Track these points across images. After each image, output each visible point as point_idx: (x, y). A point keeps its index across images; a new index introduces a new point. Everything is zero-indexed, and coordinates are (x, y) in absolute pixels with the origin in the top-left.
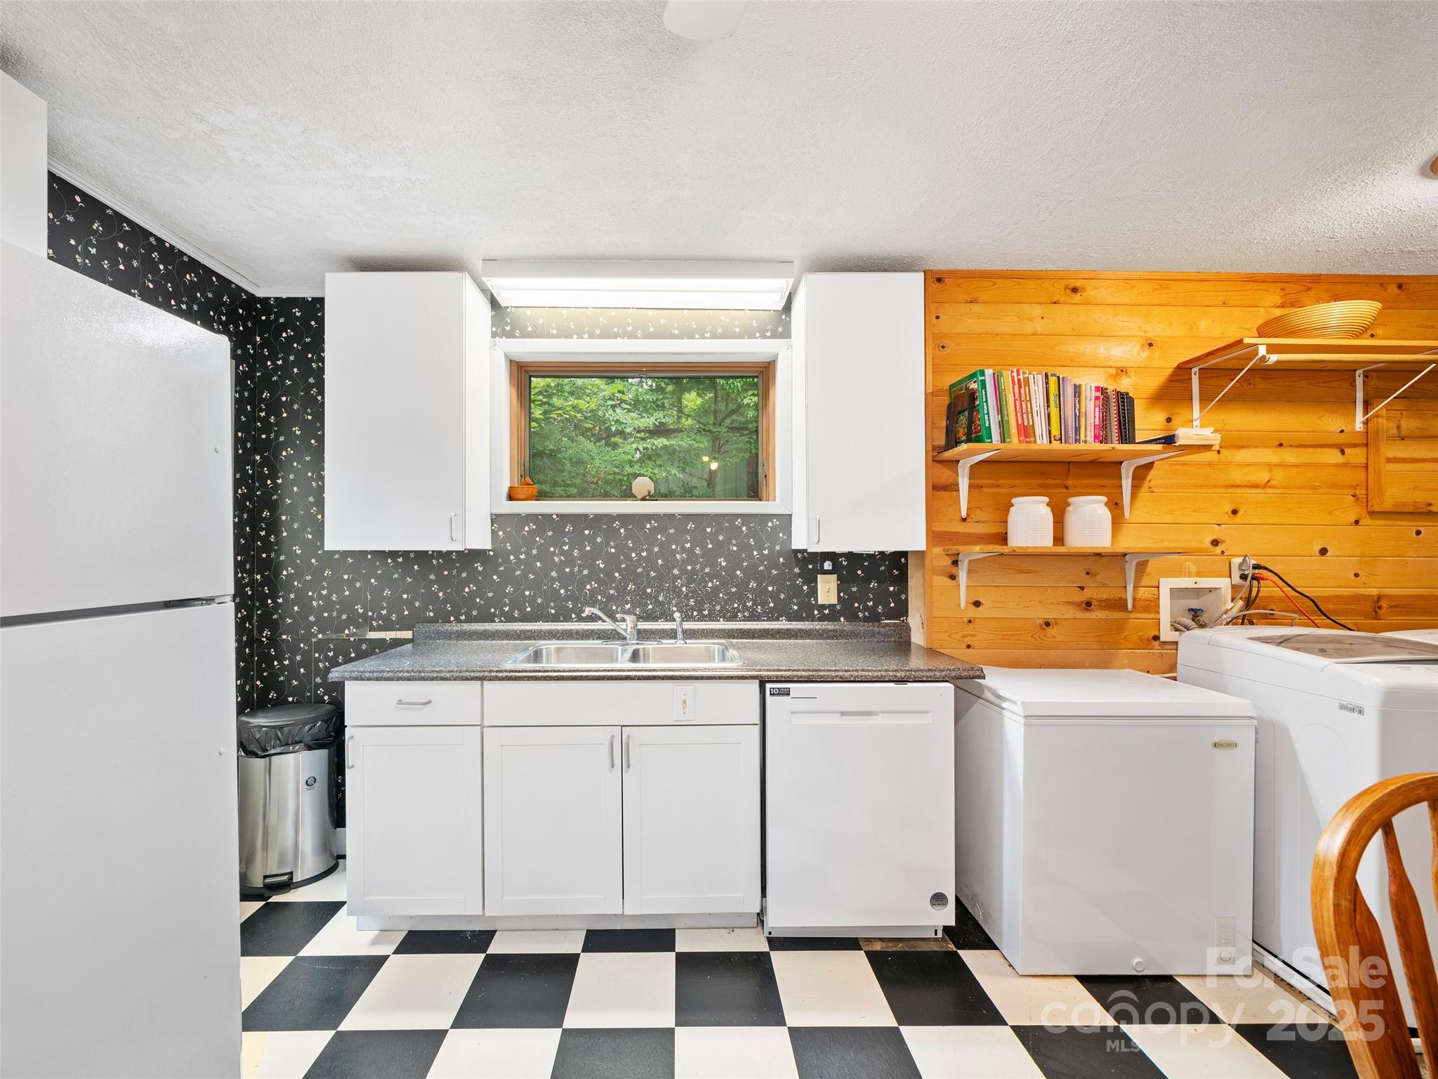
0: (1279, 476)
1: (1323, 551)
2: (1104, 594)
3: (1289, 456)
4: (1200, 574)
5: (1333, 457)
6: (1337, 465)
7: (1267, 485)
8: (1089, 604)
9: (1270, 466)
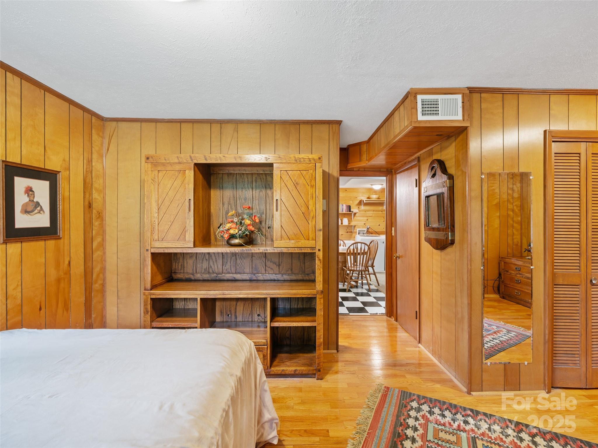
0: (373, 215)
1: (379, 225)
2: (350, 231)
3: (375, 212)
4: (363, 228)
5: (381, 212)
6: (381, 214)
7: (372, 216)
8: (347, 232)
9: (372, 214)
